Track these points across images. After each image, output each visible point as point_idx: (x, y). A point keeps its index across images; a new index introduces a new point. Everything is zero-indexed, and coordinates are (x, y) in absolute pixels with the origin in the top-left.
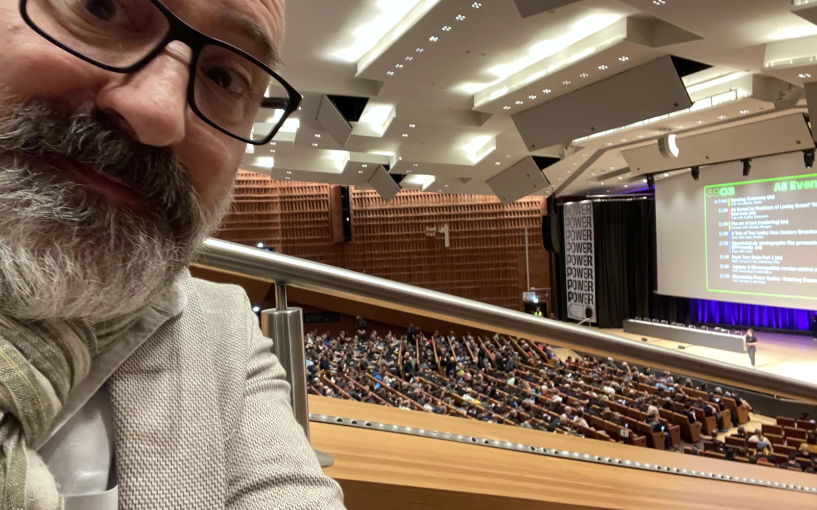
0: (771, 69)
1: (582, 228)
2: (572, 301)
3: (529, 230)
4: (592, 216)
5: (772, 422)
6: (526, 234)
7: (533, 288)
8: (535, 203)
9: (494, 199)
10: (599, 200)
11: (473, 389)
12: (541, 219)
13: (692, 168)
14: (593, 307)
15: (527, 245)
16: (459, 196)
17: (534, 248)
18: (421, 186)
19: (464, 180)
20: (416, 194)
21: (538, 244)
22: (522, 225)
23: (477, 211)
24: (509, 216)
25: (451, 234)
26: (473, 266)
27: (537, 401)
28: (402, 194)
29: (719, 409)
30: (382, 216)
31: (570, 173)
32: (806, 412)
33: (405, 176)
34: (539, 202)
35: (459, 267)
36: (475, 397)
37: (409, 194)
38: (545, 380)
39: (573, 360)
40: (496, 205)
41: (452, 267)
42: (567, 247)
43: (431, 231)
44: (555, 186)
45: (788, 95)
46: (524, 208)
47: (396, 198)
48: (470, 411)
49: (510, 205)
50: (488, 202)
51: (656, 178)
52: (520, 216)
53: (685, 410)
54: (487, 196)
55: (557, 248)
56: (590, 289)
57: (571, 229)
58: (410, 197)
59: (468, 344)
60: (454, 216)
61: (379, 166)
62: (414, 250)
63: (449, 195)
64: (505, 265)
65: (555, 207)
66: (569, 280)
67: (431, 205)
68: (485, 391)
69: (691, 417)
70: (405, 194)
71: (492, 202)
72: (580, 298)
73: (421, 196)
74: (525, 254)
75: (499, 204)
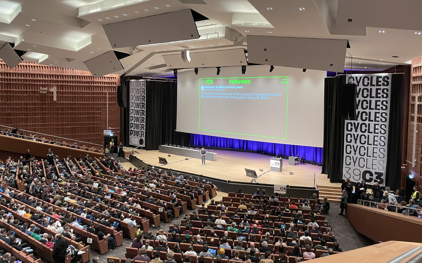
0: (234, 26)
1: (140, 95)
2: (132, 135)
3: (109, 94)
4: (145, 88)
5: (226, 195)
6: (108, 96)
7: (110, 128)
8: (113, 78)
9: (88, 73)
10: (150, 80)
11: (71, 193)
12: (117, 87)
13: (195, 68)
14: (144, 138)
15: (107, 102)
16: (64, 69)
17: (112, 104)
18: (38, 60)
19: (69, 60)
20: (33, 65)
21: (115, 102)
22: (105, 90)
23: (77, 80)
24: (97, 85)
25: (58, 93)
26: (73, 114)
27: (113, 196)
28: (22, 64)
29: (204, 191)
30: (6, 77)
31: (135, 63)
32: (240, 189)
33: (25, 52)
34: (116, 78)
35: (62, 114)
36: (72, 198)
37: (28, 64)
38: (117, 183)
39: (133, 170)
40: (89, 77)
41: (58, 114)
42: (131, 104)
43: (43, 90)
44: (126, 70)
45: (239, 39)
46: (107, 80)
47: (18, 66)
48: (69, 208)
49: (98, 78)
50: (84, 75)
51: (178, 71)
52: (104, 85)
53: (190, 193)
54: (84, 71)
55: (125, 105)
56: (143, 128)
57: (133, 95)
58: (29, 66)
59: (67, 163)
60: (60, 81)
61: (7, 43)
62: (31, 102)
63: (58, 68)
64: (93, 114)
65: (125, 81)
66: (131, 123)
67: (44, 73)
68: (79, 193)
69: (192, 196)
70: (25, 64)
71: (86, 75)
72: (137, 133)
73: (37, 67)
74: (106, 107)
75: (91, 77)
